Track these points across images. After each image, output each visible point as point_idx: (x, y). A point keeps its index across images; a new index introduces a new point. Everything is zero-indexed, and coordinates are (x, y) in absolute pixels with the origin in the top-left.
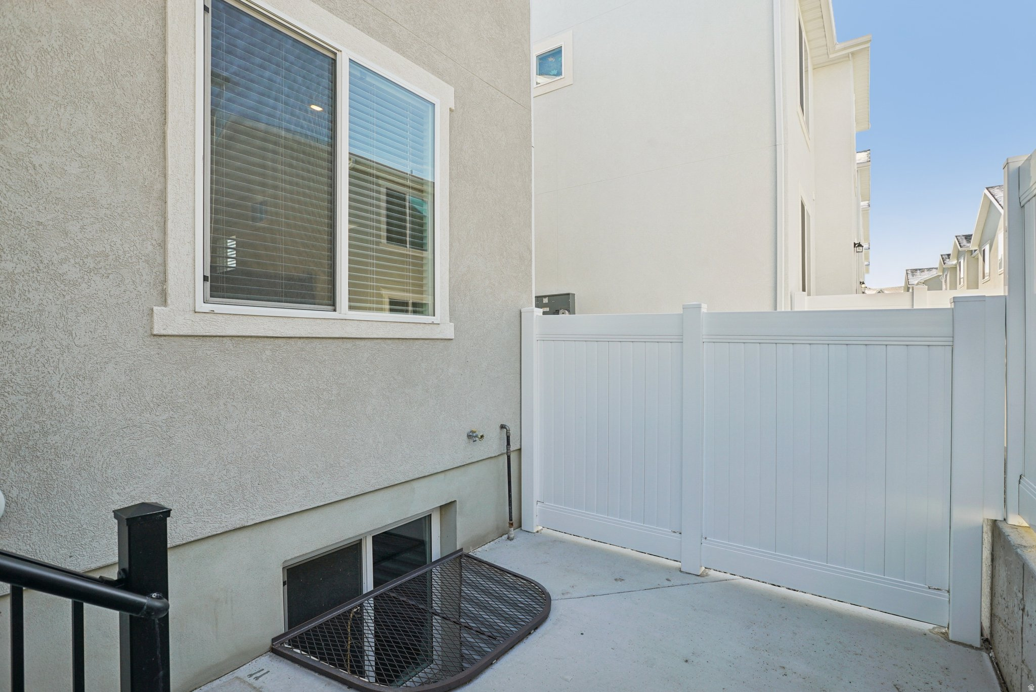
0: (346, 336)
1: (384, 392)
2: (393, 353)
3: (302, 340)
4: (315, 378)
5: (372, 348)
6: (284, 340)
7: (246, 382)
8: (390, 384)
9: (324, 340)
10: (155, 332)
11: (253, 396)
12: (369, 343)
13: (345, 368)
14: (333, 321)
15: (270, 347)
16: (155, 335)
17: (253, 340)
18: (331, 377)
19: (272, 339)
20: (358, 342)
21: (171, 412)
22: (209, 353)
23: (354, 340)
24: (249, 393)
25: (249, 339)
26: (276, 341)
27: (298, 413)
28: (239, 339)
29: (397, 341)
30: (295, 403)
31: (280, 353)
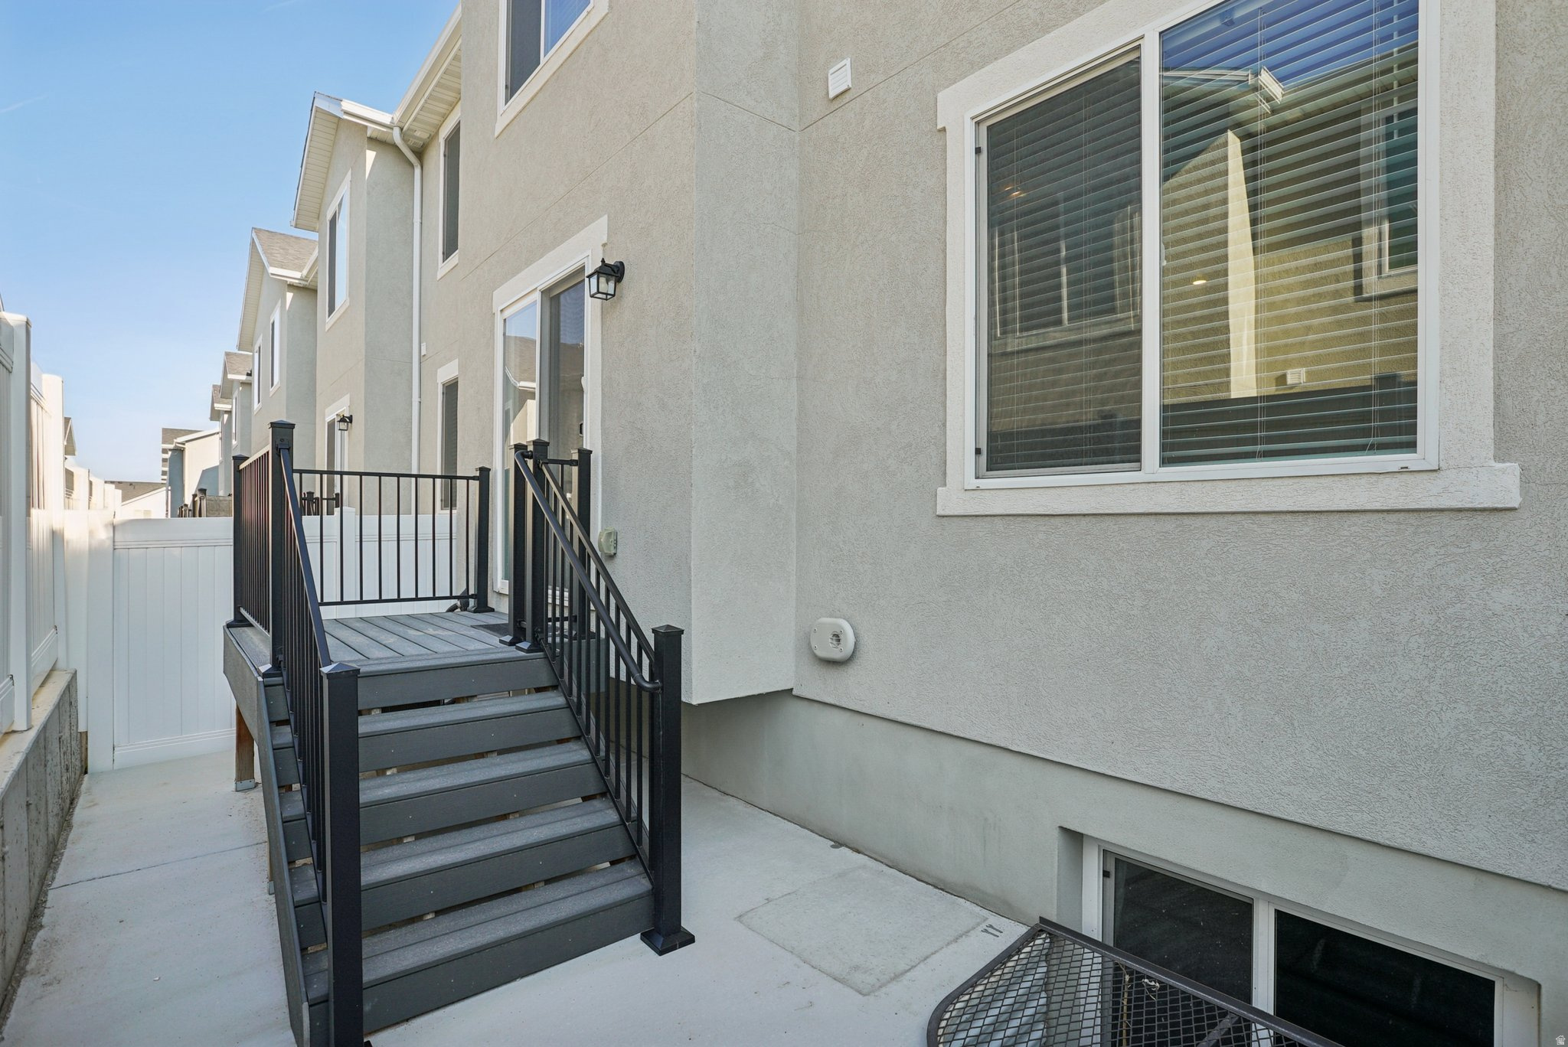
0: (1159, 510)
1: (1249, 621)
2: (1274, 542)
3: (1088, 519)
4: (1105, 577)
5: (1219, 531)
6: (1062, 519)
7: (1015, 572)
8: (1265, 605)
9: (1123, 518)
10: (940, 512)
11: (1023, 590)
12: (1213, 523)
13: (1160, 564)
14: (1132, 487)
15: (1044, 529)
16: (939, 516)
17: (1025, 519)
18: (1133, 578)
19: (1047, 518)
20: (1187, 520)
21: (950, 596)
22: (981, 534)
23: (1179, 517)
24: (1018, 586)
25: (1020, 519)
26: (1052, 520)
27: (1078, 623)
28: (1011, 518)
29: (1289, 517)
30: (1074, 609)
31: (1057, 536)
